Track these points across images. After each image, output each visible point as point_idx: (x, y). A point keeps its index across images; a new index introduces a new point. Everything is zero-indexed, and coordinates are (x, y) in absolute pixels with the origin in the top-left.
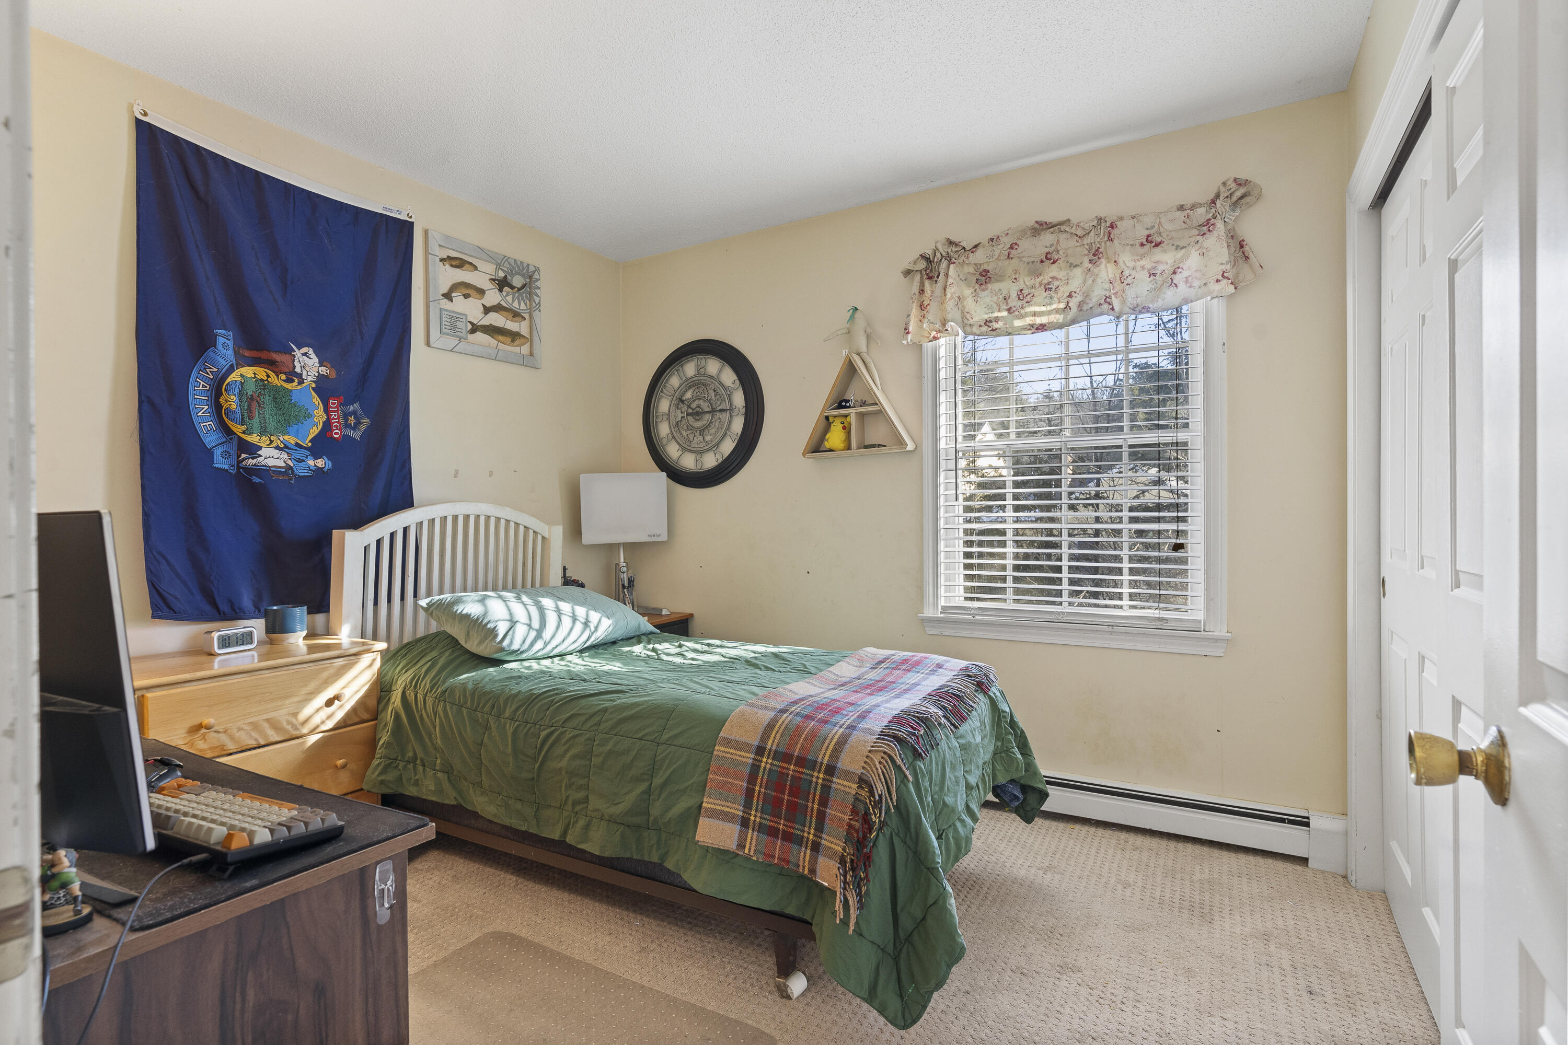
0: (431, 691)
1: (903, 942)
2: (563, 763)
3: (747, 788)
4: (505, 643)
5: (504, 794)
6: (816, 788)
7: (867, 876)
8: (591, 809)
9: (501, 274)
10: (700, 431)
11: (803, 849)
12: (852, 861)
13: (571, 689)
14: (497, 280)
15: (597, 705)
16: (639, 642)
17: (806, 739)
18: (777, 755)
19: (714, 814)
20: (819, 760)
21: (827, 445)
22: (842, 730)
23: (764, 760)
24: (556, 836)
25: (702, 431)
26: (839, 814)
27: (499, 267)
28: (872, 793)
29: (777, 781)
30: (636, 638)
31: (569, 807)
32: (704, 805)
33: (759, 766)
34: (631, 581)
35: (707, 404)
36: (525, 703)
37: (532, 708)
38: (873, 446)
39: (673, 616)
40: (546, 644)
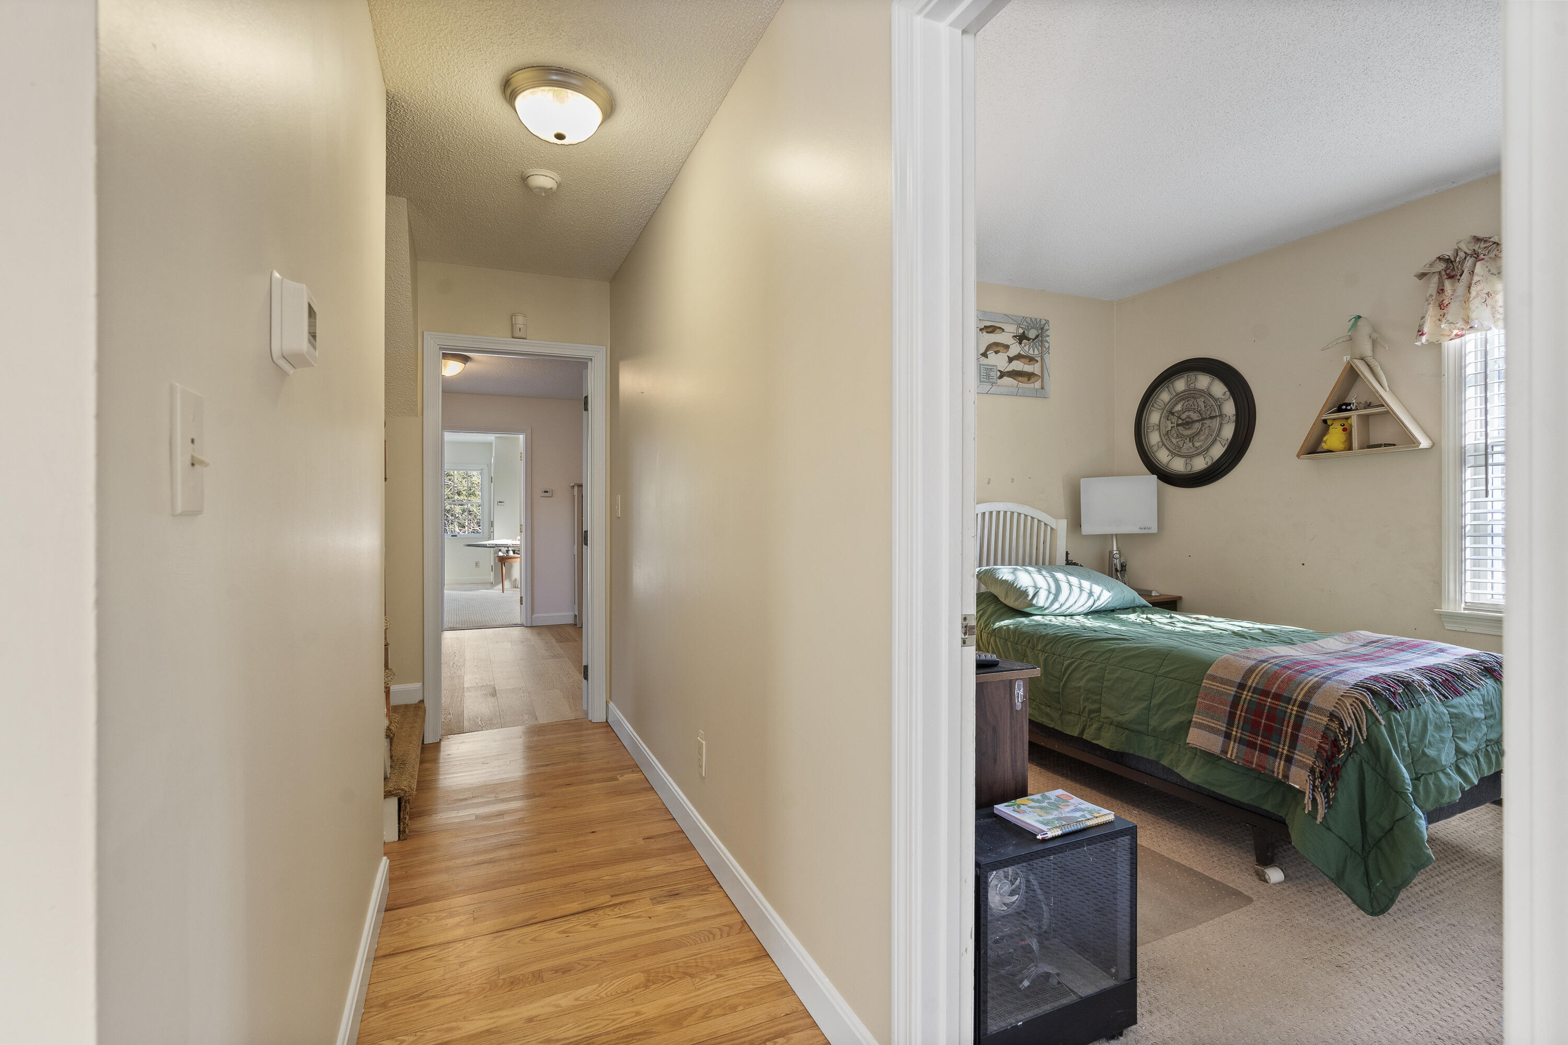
0: (985, 629)
1: (1372, 846)
2: (1082, 683)
3: (1230, 712)
4: (1034, 602)
5: (1038, 701)
6: (1290, 717)
7: (1335, 786)
8: (1103, 716)
9: (1021, 331)
10: (1190, 439)
11: (1278, 760)
12: (1321, 772)
13: (1086, 635)
14: (1018, 336)
15: (1106, 646)
16: (1134, 612)
17: (1282, 681)
18: (1255, 691)
19: (1200, 726)
20: (1294, 697)
21: (1325, 446)
22: (1317, 679)
23: (1245, 693)
24: (1075, 733)
25: (1192, 438)
26: (1310, 738)
27: (1019, 326)
28: (1341, 725)
29: (1256, 710)
30: (1132, 609)
31: (1086, 714)
32: (1194, 719)
33: (1241, 697)
34: (1123, 566)
35: (1196, 415)
36: (1052, 642)
37: (1058, 644)
38: (1379, 446)
39: (1161, 597)
40: (1061, 606)
